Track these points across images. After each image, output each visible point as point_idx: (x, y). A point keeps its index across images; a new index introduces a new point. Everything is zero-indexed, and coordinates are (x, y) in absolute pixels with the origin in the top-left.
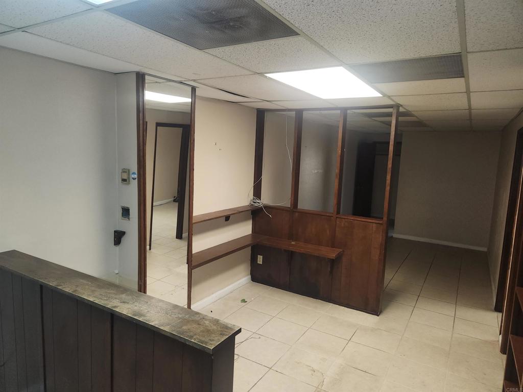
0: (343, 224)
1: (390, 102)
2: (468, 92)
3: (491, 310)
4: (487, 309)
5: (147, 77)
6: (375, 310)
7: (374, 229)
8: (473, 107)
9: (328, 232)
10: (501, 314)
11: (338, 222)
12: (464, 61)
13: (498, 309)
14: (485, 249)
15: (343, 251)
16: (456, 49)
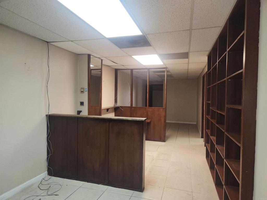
0: (150, 110)
1: (165, 67)
2: (188, 63)
3: (200, 138)
4: (199, 138)
5: (91, 56)
6: (164, 141)
7: (162, 111)
8: (189, 69)
9: (145, 114)
10: (203, 139)
11: (149, 110)
12: (189, 54)
13: (202, 137)
14: (195, 123)
15: (151, 120)
16: (187, 51)
